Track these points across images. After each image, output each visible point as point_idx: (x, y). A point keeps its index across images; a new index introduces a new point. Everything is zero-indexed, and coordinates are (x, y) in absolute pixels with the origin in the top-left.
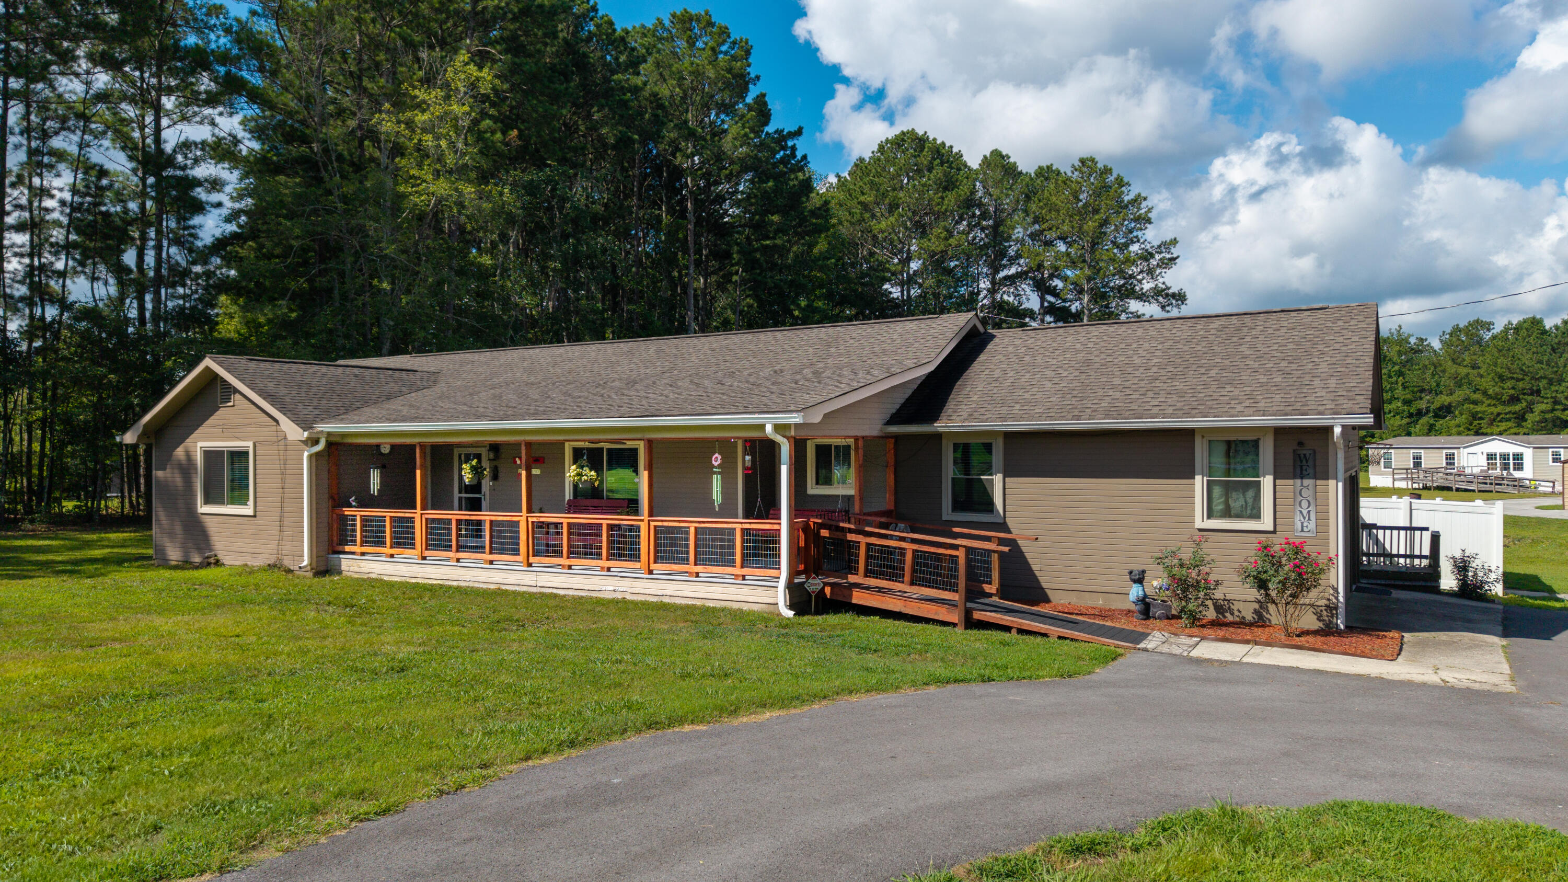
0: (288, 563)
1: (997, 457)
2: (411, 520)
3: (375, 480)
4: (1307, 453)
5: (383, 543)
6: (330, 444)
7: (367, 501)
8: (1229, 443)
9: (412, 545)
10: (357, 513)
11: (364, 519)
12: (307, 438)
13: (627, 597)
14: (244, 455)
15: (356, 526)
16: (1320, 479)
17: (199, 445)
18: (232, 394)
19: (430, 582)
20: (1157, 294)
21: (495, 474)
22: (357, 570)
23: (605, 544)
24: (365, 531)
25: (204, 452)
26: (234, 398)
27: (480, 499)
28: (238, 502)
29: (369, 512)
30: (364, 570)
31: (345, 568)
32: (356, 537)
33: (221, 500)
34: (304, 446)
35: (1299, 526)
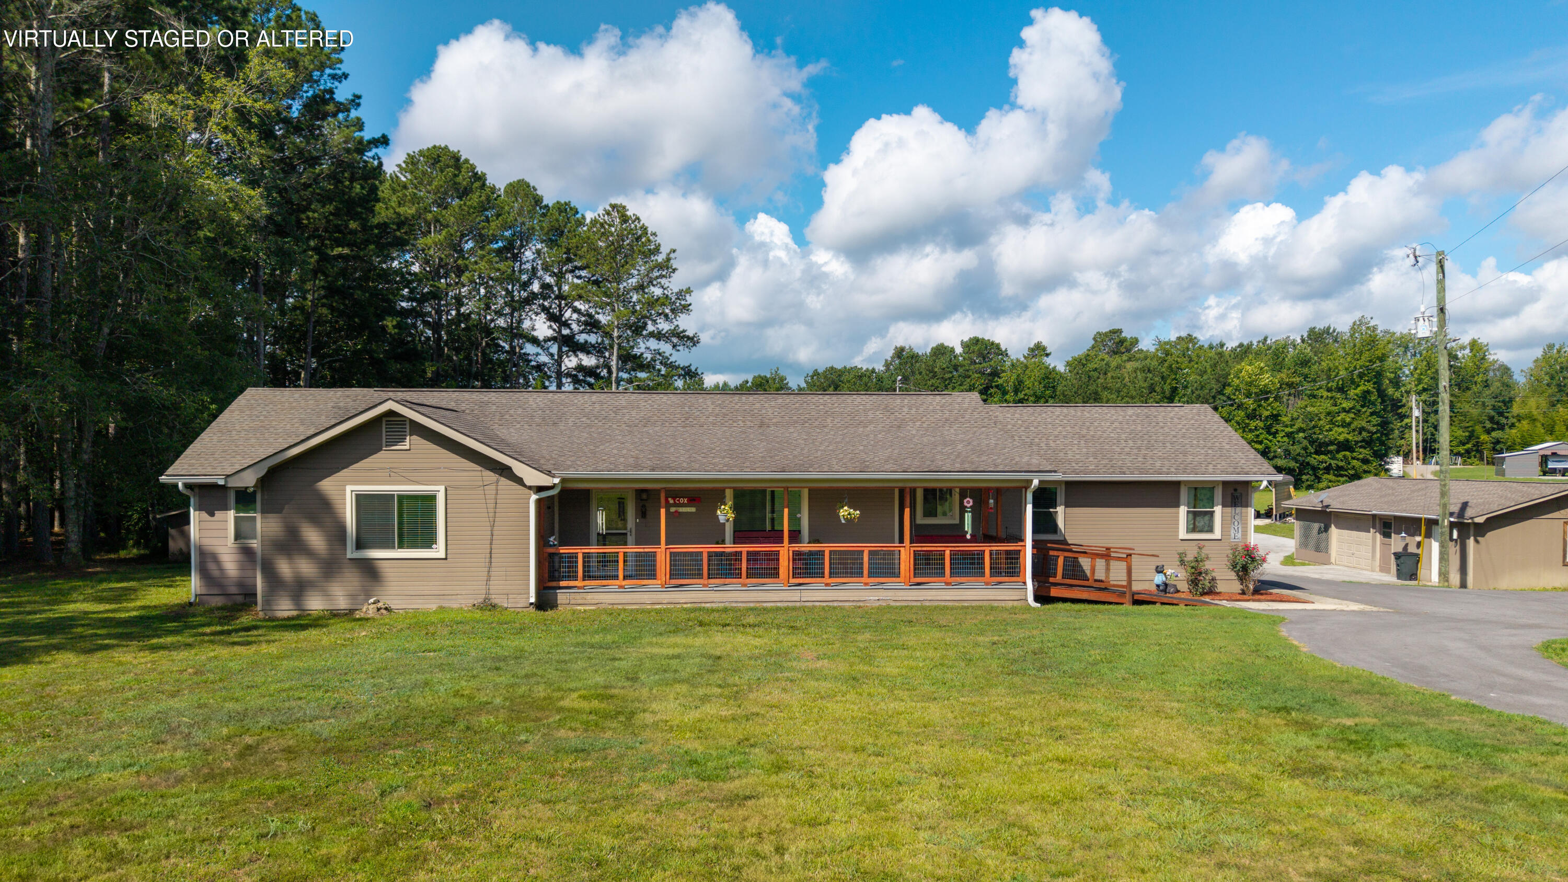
0: (499, 601)
1: (1061, 497)
2: (652, 555)
4: (1238, 495)
8: (1196, 489)
9: (652, 576)
10: (579, 551)
11: (587, 556)
12: (555, 484)
13: (893, 604)
14: (432, 498)
15: (576, 562)
16: (1244, 509)
17: (349, 488)
18: (408, 438)
19: (678, 606)
20: (674, 335)
21: (642, 513)
22: (580, 602)
23: (866, 565)
24: (589, 566)
25: (357, 495)
26: (411, 442)
27: (626, 534)
28: (414, 545)
29: (594, 549)
30: (590, 602)
31: (564, 602)
32: (576, 572)
33: (386, 544)
34: (527, 491)
35: (1233, 536)
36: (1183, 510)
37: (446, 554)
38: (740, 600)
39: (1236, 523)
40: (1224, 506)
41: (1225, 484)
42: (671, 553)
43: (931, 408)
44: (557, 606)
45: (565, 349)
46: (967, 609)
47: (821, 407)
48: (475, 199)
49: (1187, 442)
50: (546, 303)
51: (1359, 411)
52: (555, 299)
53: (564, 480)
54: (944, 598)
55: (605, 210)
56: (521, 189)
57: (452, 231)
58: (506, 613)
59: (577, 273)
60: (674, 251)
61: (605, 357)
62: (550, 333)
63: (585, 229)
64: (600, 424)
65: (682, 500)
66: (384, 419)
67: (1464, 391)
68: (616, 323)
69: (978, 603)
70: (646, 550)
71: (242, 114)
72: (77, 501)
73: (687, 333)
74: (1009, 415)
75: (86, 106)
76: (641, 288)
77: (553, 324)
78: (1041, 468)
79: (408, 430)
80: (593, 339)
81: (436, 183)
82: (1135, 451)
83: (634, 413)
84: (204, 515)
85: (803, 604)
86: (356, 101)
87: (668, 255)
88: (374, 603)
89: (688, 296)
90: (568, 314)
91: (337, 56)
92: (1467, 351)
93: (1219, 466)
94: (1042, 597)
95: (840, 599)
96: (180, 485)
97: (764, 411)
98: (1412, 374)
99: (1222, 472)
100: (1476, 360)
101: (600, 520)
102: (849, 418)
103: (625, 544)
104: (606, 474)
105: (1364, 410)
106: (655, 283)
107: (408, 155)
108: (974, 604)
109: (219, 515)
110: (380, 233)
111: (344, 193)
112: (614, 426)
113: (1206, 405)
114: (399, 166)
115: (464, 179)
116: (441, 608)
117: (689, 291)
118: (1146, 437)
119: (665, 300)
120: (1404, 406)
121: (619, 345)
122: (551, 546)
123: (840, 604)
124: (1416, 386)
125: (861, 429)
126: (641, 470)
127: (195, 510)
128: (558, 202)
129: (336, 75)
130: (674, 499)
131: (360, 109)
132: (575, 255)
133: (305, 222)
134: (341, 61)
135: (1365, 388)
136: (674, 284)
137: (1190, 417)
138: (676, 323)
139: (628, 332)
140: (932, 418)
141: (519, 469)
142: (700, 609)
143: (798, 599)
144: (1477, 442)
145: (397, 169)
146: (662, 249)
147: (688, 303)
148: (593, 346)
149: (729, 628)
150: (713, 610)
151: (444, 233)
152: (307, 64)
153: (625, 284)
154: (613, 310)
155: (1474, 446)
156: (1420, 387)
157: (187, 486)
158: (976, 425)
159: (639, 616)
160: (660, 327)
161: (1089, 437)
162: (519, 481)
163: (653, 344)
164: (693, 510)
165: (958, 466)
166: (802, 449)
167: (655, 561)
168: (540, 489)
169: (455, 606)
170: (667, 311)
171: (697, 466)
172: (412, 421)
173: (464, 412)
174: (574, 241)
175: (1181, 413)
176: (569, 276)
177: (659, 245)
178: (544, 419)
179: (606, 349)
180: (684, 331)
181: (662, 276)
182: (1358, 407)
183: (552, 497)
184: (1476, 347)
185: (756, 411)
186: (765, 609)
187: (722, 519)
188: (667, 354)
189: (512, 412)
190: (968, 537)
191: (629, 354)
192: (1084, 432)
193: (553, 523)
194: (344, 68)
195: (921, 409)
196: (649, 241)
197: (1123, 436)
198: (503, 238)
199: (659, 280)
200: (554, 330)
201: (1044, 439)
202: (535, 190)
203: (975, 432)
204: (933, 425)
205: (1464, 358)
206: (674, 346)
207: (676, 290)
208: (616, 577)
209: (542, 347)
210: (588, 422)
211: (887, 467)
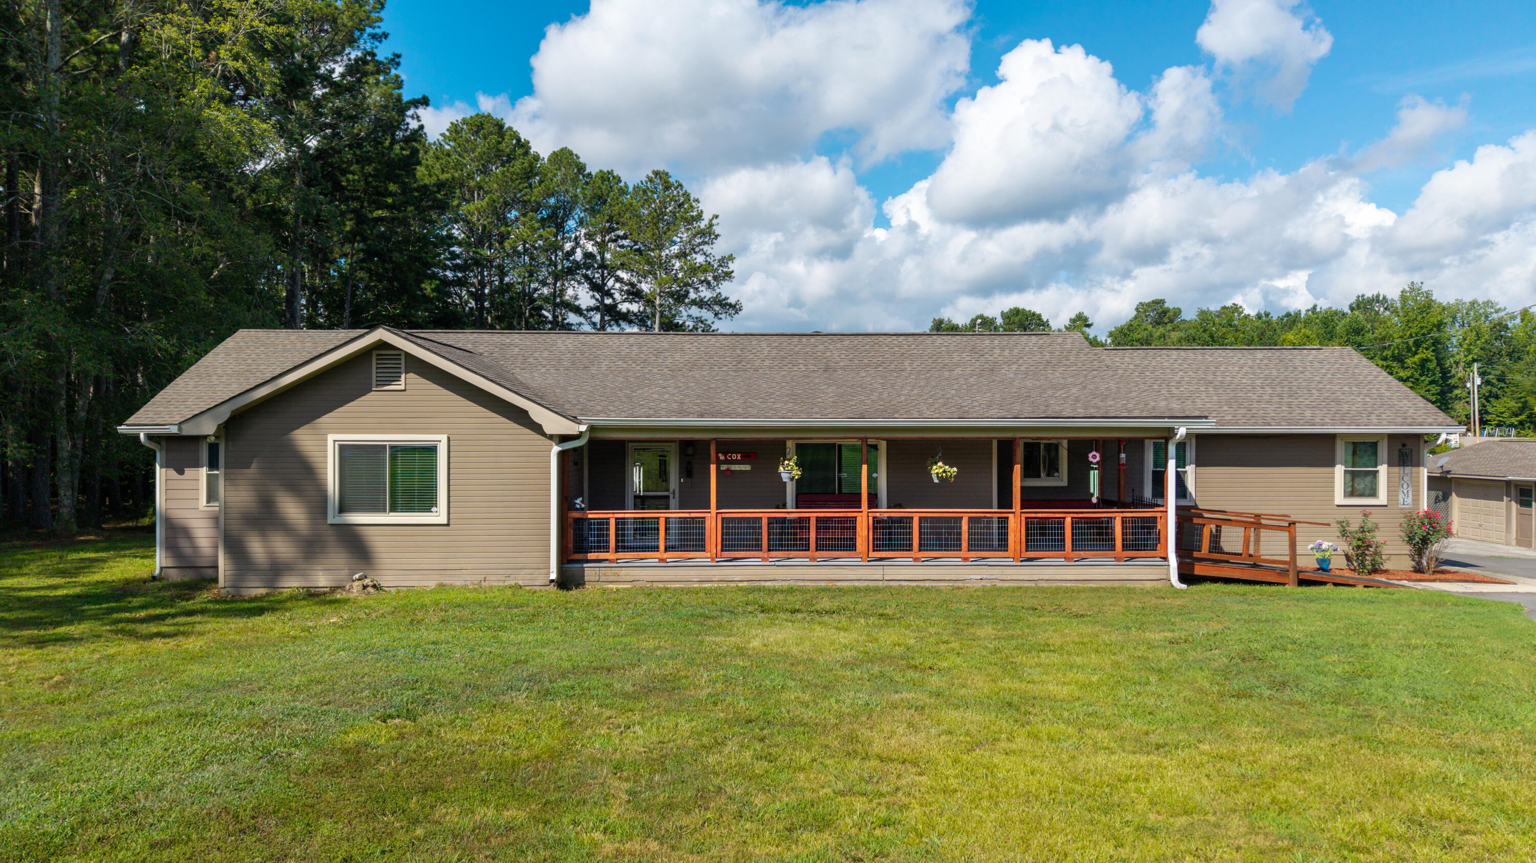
1: (1190, 453)
2: (700, 520)
4: (1408, 451)
5: (652, 547)
9: (700, 547)
10: (611, 516)
11: (620, 523)
12: (581, 432)
13: (999, 584)
14: (432, 450)
15: (608, 529)
16: (1414, 469)
17: (331, 438)
18: (403, 376)
19: (732, 585)
20: (716, 303)
21: (687, 471)
22: (611, 578)
23: (965, 536)
24: (623, 535)
25: (341, 447)
26: (408, 381)
27: (668, 497)
28: (409, 508)
29: (629, 514)
30: (624, 579)
31: (593, 578)
32: (608, 542)
33: (377, 508)
34: (548, 442)
35: (1401, 501)
36: (1339, 471)
37: (449, 519)
38: (807, 577)
39: (1405, 486)
40: (1390, 465)
41: (1392, 437)
42: (723, 519)
43: (1027, 349)
44: (584, 584)
45: (606, 318)
46: (1099, 592)
47: (896, 349)
48: (517, 166)
49: (1336, 388)
50: (589, 272)
51: (1417, 380)
52: (598, 268)
53: (592, 428)
54: (1064, 577)
55: (648, 177)
56: (564, 158)
57: (494, 197)
58: (521, 592)
59: (621, 242)
60: (717, 217)
61: (647, 326)
62: (592, 303)
63: (629, 196)
64: (638, 368)
65: (734, 457)
66: (374, 353)
67: (1515, 361)
68: (658, 291)
69: (1109, 584)
70: (693, 515)
71: (254, 38)
72: (71, 463)
73: (729, 301)
74: (1117, 359)
75: (93, 38)
76: (682, 255)
77: (596, 294)
78: (1187, 413)
79: (403, 366)
80: (635, 307)
81: (479, 150)
82: (1277, 399)
83: (677, 356)
84: (172, 473)
85: (886, 583)
86: (395, 60)
87: (711, 220)
88: (359, 580)
89: (730, 263)
90: (610, 283)
91: (377, 15)
92: (1518, 321)
93: (1384, 416)
94: (1186, 577)
95: (933, 577)
96: (142, 436)
97: (829, 354)
98: (1461, 345)
99: (1390, 423)
100: (1527, 330)
101: (637, 477)
102: (930, 360)
103: (667, 508)
104: (644, 421)
105: (1423, 378)
106: (697, 250)
107: (452, 123)
108: (1104, 584)
109: (189, 472)
110: (421, 195)
111: (383, 155)
112: (655, 370)
113: (1349, 348)
114: (442, 135)
115: (507, 147)
116: (441, 586)
117: (731, 258)
118: (1285, 383)
119: (706, 268)
120: (1454, 376)
121: (661, 313)
122: (577, 509)
123: (934, 584)
124: (1466, 356)
125: (947, 373)
126: (688, 416)
127: (161, 467)
128: (601, 171)
129: (376, 34)
130: (725, 454)
131: (400, 68)
132: (617, 223)
133: (344, 184)
134: (381, 20)
135: (1424, 356)
136: (717, 249)
137: (1332, 360)
138: (718, 291)
139: (670, 300)
140: (1030, 361)
141: (537, 413)
142: (759, 589)
143: (879, 577)
144: (1531, 414)
145: (441, 138)
146: (704, 216)
147: (730, 270)
148: (635, 315)
149: (800, 616)
150: (776, 591)
151: (486, 199)
152: (346, 20)
153: (667, 252)
154: (656, 278)
155: (1528, 417)
156: (1470, 358)
157: (150, 437)
158: (1084, 367)
159: (685, 598)
160: (702, 295)
161: (1217, 383)
162: (537, 428)
163: (695, 311)
164: (747, 468)
165: (1081, 411)
166: (881, 394)
167: (704, 528)
168: (563, 439)
169: (458, 583)
170: (710, 278)
171: (754, 412)
172: (407, 355)
173: (481, 354)
174: (617, 208)
175: (1321, 356)
176: (612, 245)
177: (702, 212)
178: (573, 363)
179: (648, 317)
180: (726, 298)
181: (705, 243)
182: (1417, 375)
183: (580, 448)
184: (1527, 318)
185: (819, 354)
186: (840, 590)
187: (785, 477)
188: (709, 322)
189: (536, 355)
190: (1094, 500)
191: (671, 322)
192: (1210, 377)
193: (582, 483)
194: (383, 28)
195: (1016, 351)
196: (692, 206)
197: (1258, 382)
198: (547, 207)
199: (701, 247)
200: (597, 300)
201: (1164, 386)
202: (578, 158)
203: (1086, 376)
204: (1032, 368)
205: (1515, 327)
206: (716, 315)
207: (718, 257)
208: (656, 548)
209: (585, 317)
210: (625, 365)
211: (992, 412)
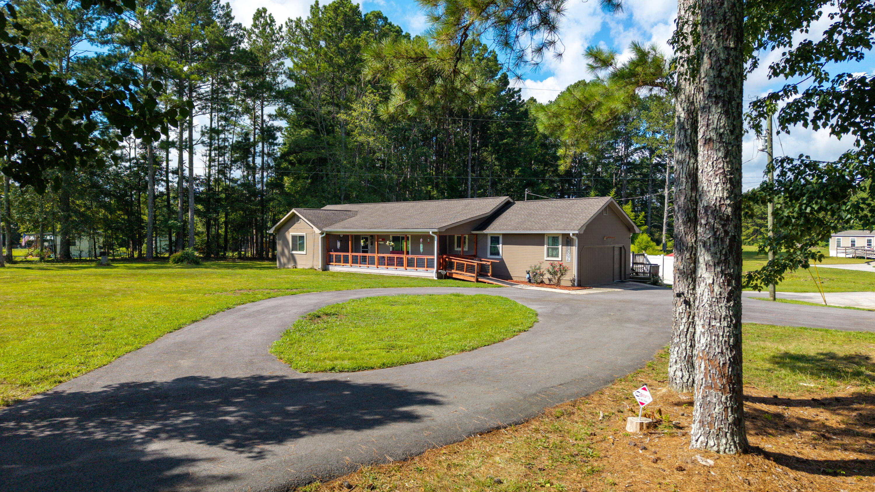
0: (315, 267)
1: (501, 240)
2: (348, 256)
3: (339, 244)
5: (340, 262)
6: (327, 234)
7: (336, 250)
8: (552, 237)
9: (348, 263)
10: (334, 254)
14: (304, 237)
15: (333, 257)
16: (572, 247)
17: (290, 234)
18: (300, 219)
21: (372, 243)
24: (336, 259)
25: (292, 236)
27: (368, 250)
28: (301, 250)
31: (331, 269)
33: (297, 250)
35: (567, 259)
36: (546, 247)
37: (306, 253)
39: (568, 253)
41: (563, 235)
53: (326, 232)
54: (414, 275)
99: (556, 230)
122: (330, 252)
141: (314, 228)
164: (383, 243)
